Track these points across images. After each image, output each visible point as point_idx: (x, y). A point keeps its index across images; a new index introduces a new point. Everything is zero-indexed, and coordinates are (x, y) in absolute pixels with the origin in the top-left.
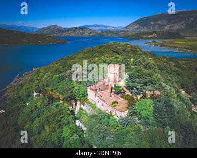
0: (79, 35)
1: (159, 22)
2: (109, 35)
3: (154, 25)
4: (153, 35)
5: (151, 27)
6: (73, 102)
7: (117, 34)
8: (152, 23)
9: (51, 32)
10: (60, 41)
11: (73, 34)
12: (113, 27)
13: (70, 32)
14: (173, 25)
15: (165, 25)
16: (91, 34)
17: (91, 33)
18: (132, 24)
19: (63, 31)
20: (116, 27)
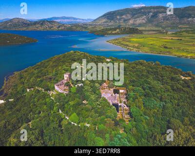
0: (48, 29)
1: (124, 16)
2: (78, 29)
3: (120, 19)
4: (117, 31)
5: (118, 21)
6: (49, 91)
7: (86, 28)
8: (118, 17)
9: (15, 25)
10: (29, 41)
11: (41, 29)
12: (83, 20)
13: (37, 26)
14: (136, 19)
15: (130, 19)
16: (60, 29)
17: (59, 27)
18: (99, 18)
19: (29, 25)
20: (85, 20)
